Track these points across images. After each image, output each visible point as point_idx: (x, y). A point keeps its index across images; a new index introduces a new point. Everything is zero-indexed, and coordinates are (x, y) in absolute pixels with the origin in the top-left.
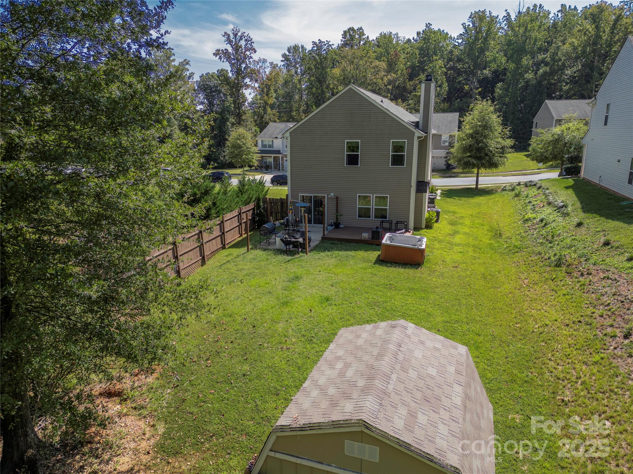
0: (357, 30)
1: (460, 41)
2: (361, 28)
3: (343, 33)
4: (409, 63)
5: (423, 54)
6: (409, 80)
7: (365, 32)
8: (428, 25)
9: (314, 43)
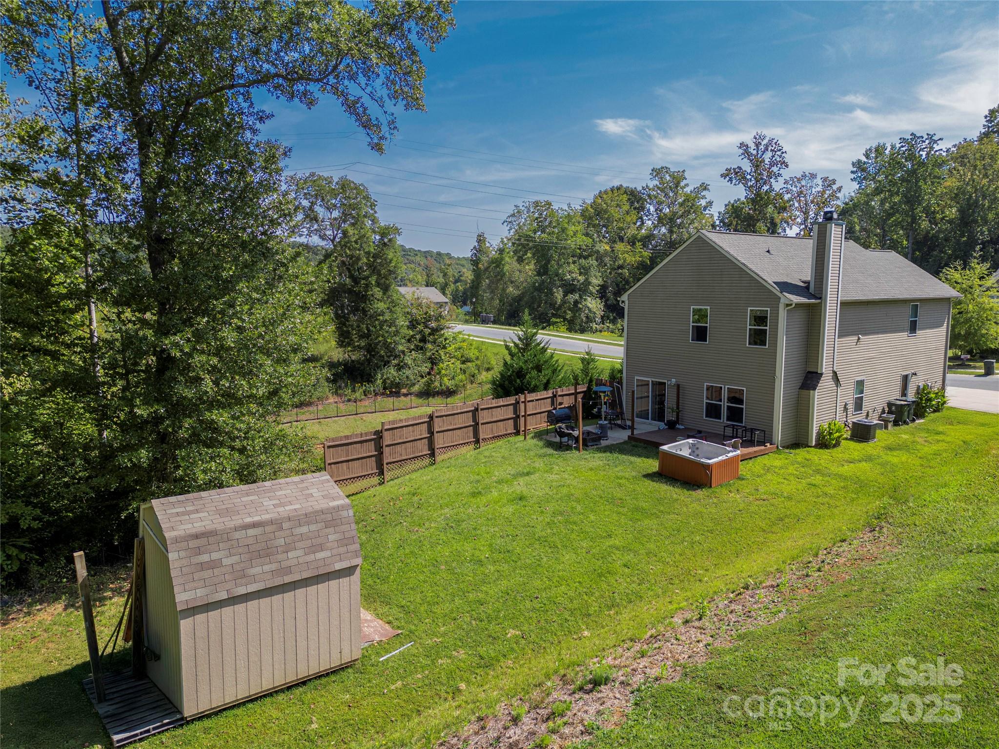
3: (986, 113)
9: (903, 140)
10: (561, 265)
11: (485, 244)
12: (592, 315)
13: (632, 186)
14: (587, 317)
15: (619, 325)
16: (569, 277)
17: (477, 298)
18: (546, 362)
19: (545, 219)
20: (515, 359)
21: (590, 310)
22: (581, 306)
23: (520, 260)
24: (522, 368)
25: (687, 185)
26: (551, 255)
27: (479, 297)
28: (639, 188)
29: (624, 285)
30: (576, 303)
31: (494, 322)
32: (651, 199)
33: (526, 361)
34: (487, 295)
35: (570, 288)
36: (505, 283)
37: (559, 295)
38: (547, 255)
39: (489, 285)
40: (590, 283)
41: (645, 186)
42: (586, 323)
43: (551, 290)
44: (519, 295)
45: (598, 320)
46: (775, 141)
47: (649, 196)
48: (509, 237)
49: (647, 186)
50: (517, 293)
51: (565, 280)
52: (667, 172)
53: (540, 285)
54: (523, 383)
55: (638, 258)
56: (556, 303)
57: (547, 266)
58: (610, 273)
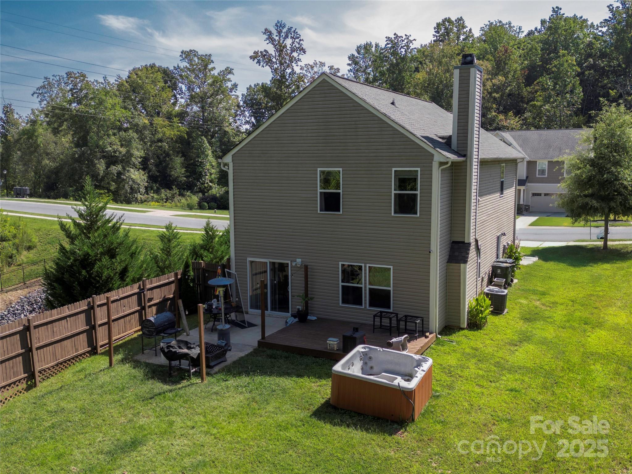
0: (456, 21)
1: (604, 29)
2: (461, 19)
3: (435, 25)
4: (526, 62)
5: (548, 49)
6: (526, 86)
7: (466, 24)
8: (557, 10)
9: (388, 39)
10: (101, 137)
11: (13, 116)
12: (136, 186)
13: (164, 65)
14: (131, 188)
15: (163, 195)
16: (110, 149)
17: (8, 170)
18: (120, 244)
19: (81, 90)
20: (76, 242)
21: (133, 181)
22: (125, 177)
23: (56, 132)
24: (88, 254)
25: (214, 68)
26: (90, 127)
27: (11, 170)
28: (171, 68)
29: (165, 157)
30: (119, 174)
31: (31, 196)
32: (183, 79)
33: (93, 245)
34: (20, 168)
35: (112, 160)
36: (40, 155)
37: (101, 166)
38: (86, 127)
39: (21, 157)
40: (132, 155)
41: (176, 66)
42: (131, 193)
43: (92, 162)
44: (57, 167)
45: (142, 190)
46: (293, 30)
47: (181, 76)
48: (41, 109)
49: (178, 66)
50: (52, 165)
51: (106, 152)
52: (195, 55)
53: (80, 156)
54: (90, 275)
55: (176, 133)
56: (99, 174)
57: (86, 137)
58: (151, 146)
